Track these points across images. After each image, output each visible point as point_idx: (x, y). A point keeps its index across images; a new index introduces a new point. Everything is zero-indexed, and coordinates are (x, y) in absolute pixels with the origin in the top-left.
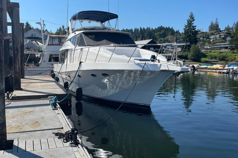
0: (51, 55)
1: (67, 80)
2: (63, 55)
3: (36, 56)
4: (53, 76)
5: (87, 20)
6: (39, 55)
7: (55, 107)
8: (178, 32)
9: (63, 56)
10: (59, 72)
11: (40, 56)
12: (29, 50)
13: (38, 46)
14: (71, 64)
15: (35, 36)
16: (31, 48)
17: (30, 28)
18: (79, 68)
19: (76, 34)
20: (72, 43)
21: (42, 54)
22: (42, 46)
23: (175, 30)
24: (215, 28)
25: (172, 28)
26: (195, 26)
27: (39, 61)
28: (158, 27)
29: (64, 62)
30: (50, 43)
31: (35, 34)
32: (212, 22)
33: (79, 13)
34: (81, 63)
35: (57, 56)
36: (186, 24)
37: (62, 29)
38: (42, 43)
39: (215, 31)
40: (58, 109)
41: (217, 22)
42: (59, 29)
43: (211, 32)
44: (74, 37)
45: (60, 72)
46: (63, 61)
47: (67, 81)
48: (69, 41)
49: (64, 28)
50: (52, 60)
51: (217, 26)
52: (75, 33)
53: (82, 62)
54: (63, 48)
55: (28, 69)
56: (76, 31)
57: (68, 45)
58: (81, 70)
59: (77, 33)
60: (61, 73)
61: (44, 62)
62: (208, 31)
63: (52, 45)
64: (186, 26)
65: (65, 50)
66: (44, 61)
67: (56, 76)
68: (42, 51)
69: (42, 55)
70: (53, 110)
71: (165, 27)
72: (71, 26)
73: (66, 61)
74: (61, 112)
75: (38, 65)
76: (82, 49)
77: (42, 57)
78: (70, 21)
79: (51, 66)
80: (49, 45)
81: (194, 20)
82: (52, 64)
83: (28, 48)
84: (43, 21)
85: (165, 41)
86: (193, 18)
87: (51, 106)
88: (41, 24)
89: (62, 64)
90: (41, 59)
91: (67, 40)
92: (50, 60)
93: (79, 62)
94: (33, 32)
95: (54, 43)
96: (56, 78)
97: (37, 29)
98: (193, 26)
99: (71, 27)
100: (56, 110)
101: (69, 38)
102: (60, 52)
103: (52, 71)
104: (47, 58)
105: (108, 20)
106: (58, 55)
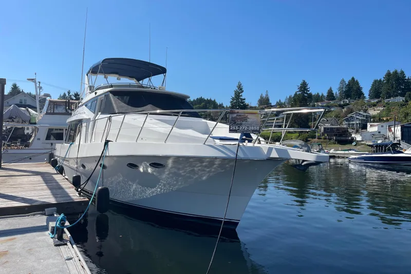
0: (50, 130)
1: (79, 172)
2: (71, 129)
3: (26, 132)
4: (54, 163)
5: (115, 75)
6: (30, 131)
7: (60, 238)
8: (221, 106)
9: (72, 132)
10: (65, 158)
11: (32, 132)
12: (13, 121)
13: (28, 115)
14: (87, 144)
15: (25, 103)
16: (16, 117)
17: (19, 92)
18: (103, 152)
19: (97, 95)
20: (90, 109)
21: (36, 127)
22: (36, 115)
23: (218, 102)
24: (265, 102)
25: (214, 100)
26: (244, 99)
27: (30, 139)
28: (197, 99)
29: (73, 141)
30: (49, 112)
31: (25, 100)
32: (262, 94)
33: (103, 61)
34: (107, 142)
35: (61, 131)
36: (234, 96)
37: (67, 95)
38: (36, 111)
39: (266, 106)
40: (68, 244)
41: (267, 95)
42: (62, 95)
43: (261, 106)
44: (93, 100)
45: (67, 157)
46: (72, 139)
47: (79, 174)
48: (84, 106)
49: (71, 94)
50: (52, 137)
51: (268, 100)
52: (96, 93)
53: (110, 141)
54: (73, 118)
55: (10, 151)
56: (97, 90)
57: (83, 113)
58: (107, 155)
59: (100, 92)
60: (67, 160)
61: (38, 141)
62: (257, 106)
63: (54, 114)
64: (233, 99)
65: (76, 120)
66: (39, 139)
67: (59, 163)
68: (35, 123)
69: (35, 130)
70: (56, 245)
71: (206, 99)
72: (89, 82)
73: (77, 139)
74: (74, 255)
75: (28, 146)
76: (110, 118)
77: (35, 133)
78: (87, 75)
79: (49, 146)
80: (47, 113)
81: (242, 92)
82: (52, 144)
83: (10, 118)
84: (40, 83)
85: (206, 116)
86: (241, 89)
87: (51, 236)
88: (35, 82)
89: (71, 145)
90: (33, 135)
91: (80, 104)
92: (48, 138)
93: (104, 142)
94: (23, 98)
95: (56, 111)
96: (59, 166)
97: (30, 94)
98: (241, 99)
99: (87, 83)
100: (62, 248)
101: (84, 101)
102: (66, 124)
103: (52, 155)
104: (43, 134)
105: (149, 76)
106: (63, 130)
